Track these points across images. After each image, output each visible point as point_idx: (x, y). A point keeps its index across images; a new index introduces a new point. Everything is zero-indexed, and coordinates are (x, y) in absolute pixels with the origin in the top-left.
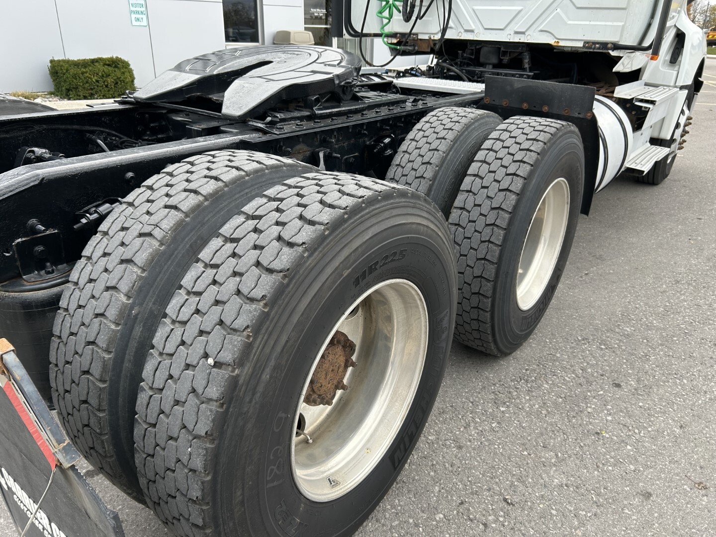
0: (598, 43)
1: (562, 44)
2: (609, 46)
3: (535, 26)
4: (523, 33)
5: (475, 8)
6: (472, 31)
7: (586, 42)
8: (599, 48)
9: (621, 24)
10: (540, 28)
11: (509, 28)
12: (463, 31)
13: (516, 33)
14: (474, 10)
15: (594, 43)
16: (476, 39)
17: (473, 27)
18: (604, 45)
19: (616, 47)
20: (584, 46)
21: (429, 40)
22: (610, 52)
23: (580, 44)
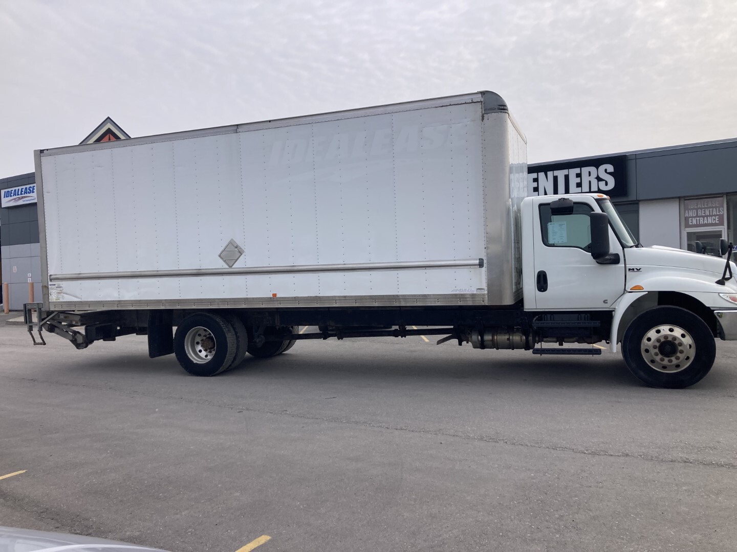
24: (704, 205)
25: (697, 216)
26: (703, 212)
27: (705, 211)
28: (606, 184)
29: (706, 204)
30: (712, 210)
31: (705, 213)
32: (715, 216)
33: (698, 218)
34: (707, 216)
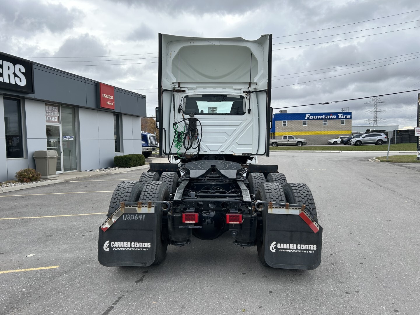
0: (246, 154)
1: (236, 154)
2: (250, 154)
3: (227, 150)
4: (224, 152)
5: (206, 145)
6: (206, 152)
7: (243, 154)
8: (247, 155)
9: (252, 149)
10: (229, 150)
11: (219, 150)
12: (203, 152)
13: (221, 152)
14: (206, 146)
15: (245, 154)
16: (208, 154)
17: (207, 150)
18: (248, 154)
19: (252, 154)
20: (243, 155)
21: (191, 155)
22: (250, 156)
23: (241, 154)
24: (51, 109)
25: (48, 116)
26: (51, 113)
27: (52, 113)
28: (21, 81)
29: (52, 108)
30: (55, 113)
31: (52, 114)
32: (56, 117)
33: (49, 117)
34: (53, 116)
